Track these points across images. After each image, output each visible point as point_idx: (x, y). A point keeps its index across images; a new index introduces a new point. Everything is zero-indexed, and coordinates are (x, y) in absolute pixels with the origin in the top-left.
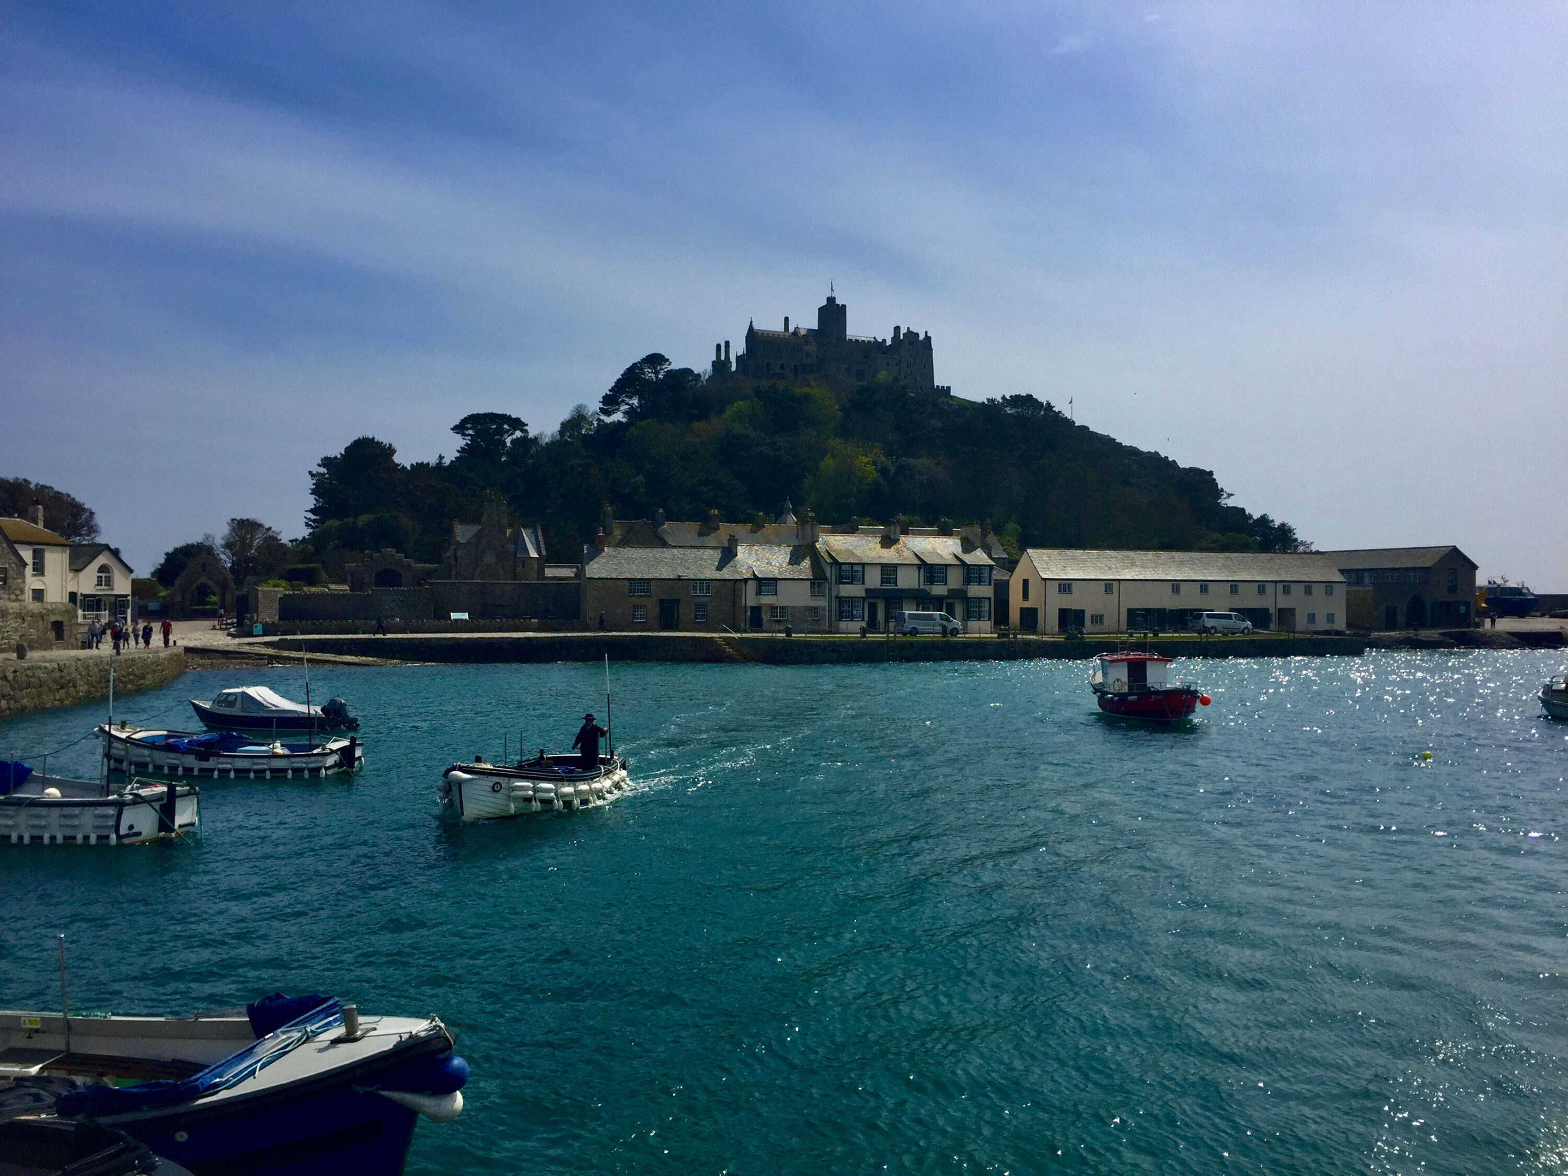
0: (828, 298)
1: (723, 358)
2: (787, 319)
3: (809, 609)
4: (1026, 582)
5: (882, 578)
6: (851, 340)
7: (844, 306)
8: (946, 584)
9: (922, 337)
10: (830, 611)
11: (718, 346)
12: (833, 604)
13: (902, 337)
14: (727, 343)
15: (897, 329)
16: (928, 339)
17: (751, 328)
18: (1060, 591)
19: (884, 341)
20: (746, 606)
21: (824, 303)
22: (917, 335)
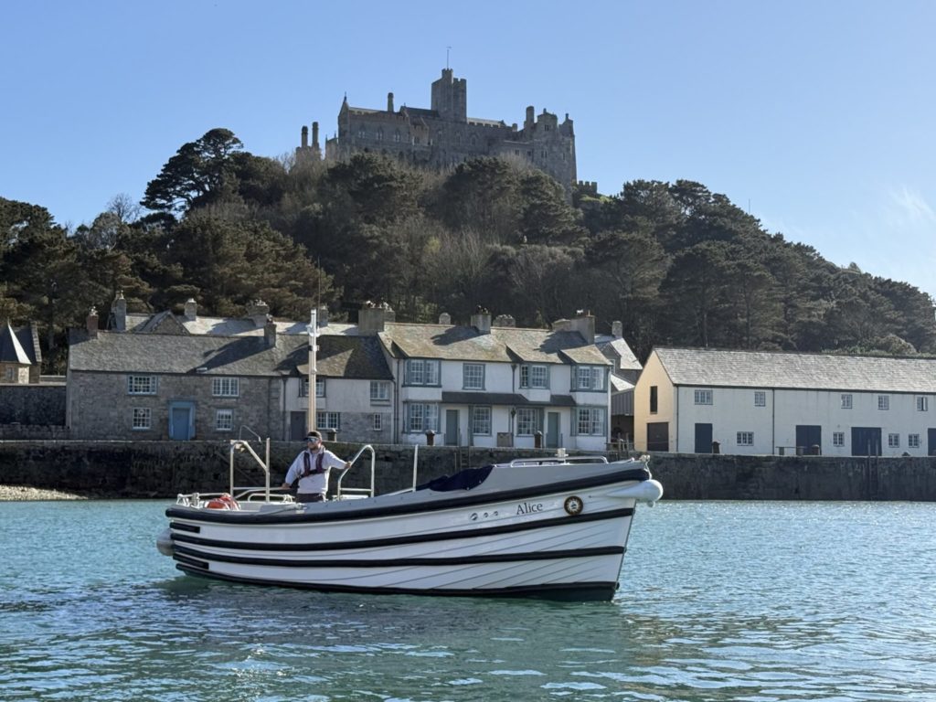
0: (444, 71)
1: (310, 143)
2: (391, 96)
3: (370, 416)
4: (654, 390)
5: (465, 379)
6: (472, 124)
7: (464, 81)
8: (548, 388)
9: (561, 121)
10: (397, 419)
11: (305, 130)
12: (401, 411)
13: (536, 121)
14: (315, 125)
15: (530, 110)
16: (569, 123)
17: (345, 105)
18: (696, 401)
19: (515, 126)
20: (284, 412)
21: (439, 76)
22: (554, 118)
